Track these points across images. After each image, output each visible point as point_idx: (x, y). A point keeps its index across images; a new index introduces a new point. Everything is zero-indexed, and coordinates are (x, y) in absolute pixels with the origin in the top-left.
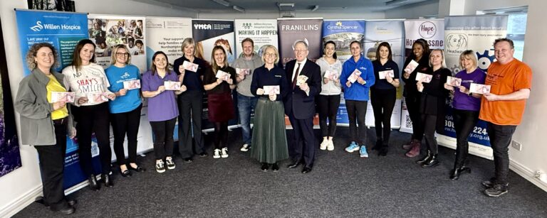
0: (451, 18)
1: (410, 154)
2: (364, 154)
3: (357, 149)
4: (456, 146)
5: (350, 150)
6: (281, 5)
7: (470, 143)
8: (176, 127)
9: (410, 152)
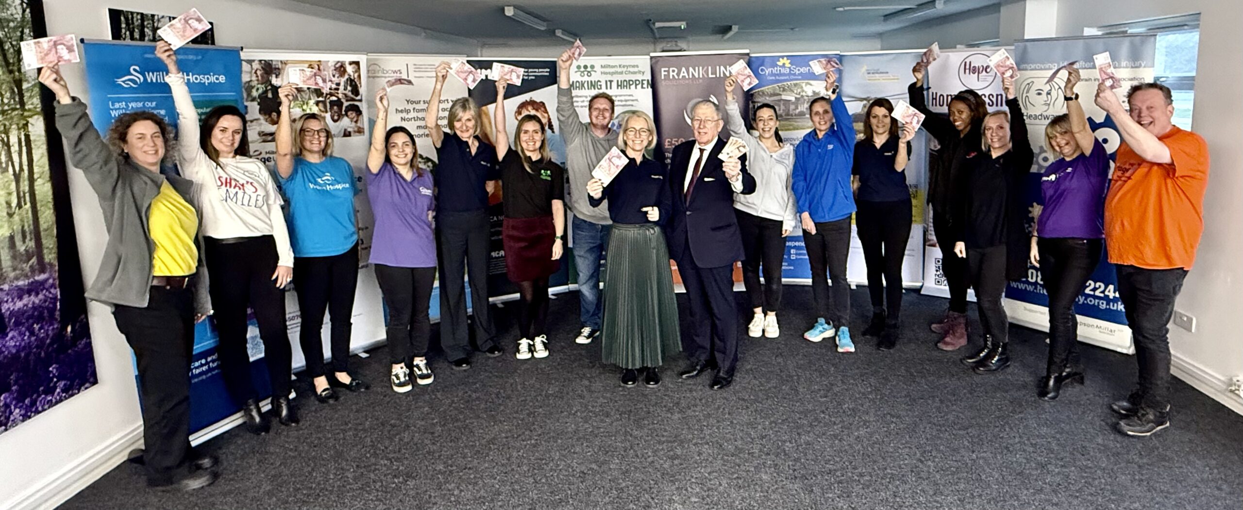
0: (1028, 44)
1: (947, 344)
2: (846, 345)
3: (830, 333)
4: (1048, 325)
5: (815, 336)
6: (658, 25)
7: (1079, 318)
8: (436, 292)
9: (948, 339)
